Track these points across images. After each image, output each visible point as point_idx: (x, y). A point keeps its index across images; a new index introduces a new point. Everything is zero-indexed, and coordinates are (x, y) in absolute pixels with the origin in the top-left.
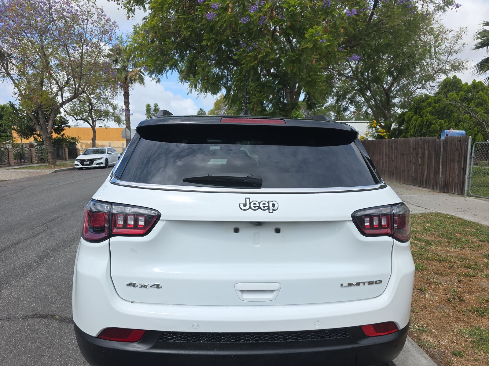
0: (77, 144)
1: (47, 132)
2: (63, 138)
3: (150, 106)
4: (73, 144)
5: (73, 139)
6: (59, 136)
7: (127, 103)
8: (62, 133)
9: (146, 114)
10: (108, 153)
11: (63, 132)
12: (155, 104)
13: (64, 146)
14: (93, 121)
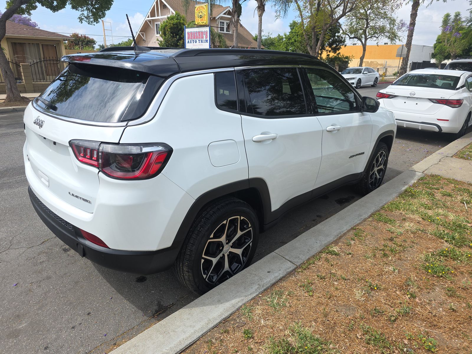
0: (349, 63)
1: (315, 52)
2: (338, 57)
3: (450, 16)
4: (346, 63)
5: (347, 58)
6: (335, 55)
7: (414, 15)
8: (338, 52)
9: (442, 26)
10: (363, 74)
11: (340, 51)
12: (456, 13)
13: (336, 65)
14: (366, 39)
